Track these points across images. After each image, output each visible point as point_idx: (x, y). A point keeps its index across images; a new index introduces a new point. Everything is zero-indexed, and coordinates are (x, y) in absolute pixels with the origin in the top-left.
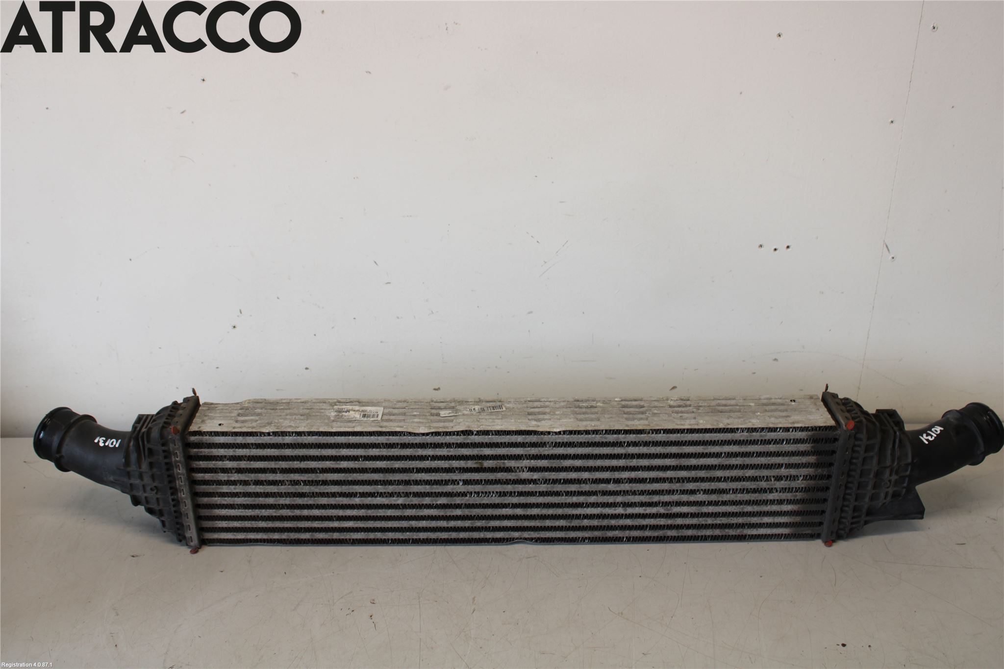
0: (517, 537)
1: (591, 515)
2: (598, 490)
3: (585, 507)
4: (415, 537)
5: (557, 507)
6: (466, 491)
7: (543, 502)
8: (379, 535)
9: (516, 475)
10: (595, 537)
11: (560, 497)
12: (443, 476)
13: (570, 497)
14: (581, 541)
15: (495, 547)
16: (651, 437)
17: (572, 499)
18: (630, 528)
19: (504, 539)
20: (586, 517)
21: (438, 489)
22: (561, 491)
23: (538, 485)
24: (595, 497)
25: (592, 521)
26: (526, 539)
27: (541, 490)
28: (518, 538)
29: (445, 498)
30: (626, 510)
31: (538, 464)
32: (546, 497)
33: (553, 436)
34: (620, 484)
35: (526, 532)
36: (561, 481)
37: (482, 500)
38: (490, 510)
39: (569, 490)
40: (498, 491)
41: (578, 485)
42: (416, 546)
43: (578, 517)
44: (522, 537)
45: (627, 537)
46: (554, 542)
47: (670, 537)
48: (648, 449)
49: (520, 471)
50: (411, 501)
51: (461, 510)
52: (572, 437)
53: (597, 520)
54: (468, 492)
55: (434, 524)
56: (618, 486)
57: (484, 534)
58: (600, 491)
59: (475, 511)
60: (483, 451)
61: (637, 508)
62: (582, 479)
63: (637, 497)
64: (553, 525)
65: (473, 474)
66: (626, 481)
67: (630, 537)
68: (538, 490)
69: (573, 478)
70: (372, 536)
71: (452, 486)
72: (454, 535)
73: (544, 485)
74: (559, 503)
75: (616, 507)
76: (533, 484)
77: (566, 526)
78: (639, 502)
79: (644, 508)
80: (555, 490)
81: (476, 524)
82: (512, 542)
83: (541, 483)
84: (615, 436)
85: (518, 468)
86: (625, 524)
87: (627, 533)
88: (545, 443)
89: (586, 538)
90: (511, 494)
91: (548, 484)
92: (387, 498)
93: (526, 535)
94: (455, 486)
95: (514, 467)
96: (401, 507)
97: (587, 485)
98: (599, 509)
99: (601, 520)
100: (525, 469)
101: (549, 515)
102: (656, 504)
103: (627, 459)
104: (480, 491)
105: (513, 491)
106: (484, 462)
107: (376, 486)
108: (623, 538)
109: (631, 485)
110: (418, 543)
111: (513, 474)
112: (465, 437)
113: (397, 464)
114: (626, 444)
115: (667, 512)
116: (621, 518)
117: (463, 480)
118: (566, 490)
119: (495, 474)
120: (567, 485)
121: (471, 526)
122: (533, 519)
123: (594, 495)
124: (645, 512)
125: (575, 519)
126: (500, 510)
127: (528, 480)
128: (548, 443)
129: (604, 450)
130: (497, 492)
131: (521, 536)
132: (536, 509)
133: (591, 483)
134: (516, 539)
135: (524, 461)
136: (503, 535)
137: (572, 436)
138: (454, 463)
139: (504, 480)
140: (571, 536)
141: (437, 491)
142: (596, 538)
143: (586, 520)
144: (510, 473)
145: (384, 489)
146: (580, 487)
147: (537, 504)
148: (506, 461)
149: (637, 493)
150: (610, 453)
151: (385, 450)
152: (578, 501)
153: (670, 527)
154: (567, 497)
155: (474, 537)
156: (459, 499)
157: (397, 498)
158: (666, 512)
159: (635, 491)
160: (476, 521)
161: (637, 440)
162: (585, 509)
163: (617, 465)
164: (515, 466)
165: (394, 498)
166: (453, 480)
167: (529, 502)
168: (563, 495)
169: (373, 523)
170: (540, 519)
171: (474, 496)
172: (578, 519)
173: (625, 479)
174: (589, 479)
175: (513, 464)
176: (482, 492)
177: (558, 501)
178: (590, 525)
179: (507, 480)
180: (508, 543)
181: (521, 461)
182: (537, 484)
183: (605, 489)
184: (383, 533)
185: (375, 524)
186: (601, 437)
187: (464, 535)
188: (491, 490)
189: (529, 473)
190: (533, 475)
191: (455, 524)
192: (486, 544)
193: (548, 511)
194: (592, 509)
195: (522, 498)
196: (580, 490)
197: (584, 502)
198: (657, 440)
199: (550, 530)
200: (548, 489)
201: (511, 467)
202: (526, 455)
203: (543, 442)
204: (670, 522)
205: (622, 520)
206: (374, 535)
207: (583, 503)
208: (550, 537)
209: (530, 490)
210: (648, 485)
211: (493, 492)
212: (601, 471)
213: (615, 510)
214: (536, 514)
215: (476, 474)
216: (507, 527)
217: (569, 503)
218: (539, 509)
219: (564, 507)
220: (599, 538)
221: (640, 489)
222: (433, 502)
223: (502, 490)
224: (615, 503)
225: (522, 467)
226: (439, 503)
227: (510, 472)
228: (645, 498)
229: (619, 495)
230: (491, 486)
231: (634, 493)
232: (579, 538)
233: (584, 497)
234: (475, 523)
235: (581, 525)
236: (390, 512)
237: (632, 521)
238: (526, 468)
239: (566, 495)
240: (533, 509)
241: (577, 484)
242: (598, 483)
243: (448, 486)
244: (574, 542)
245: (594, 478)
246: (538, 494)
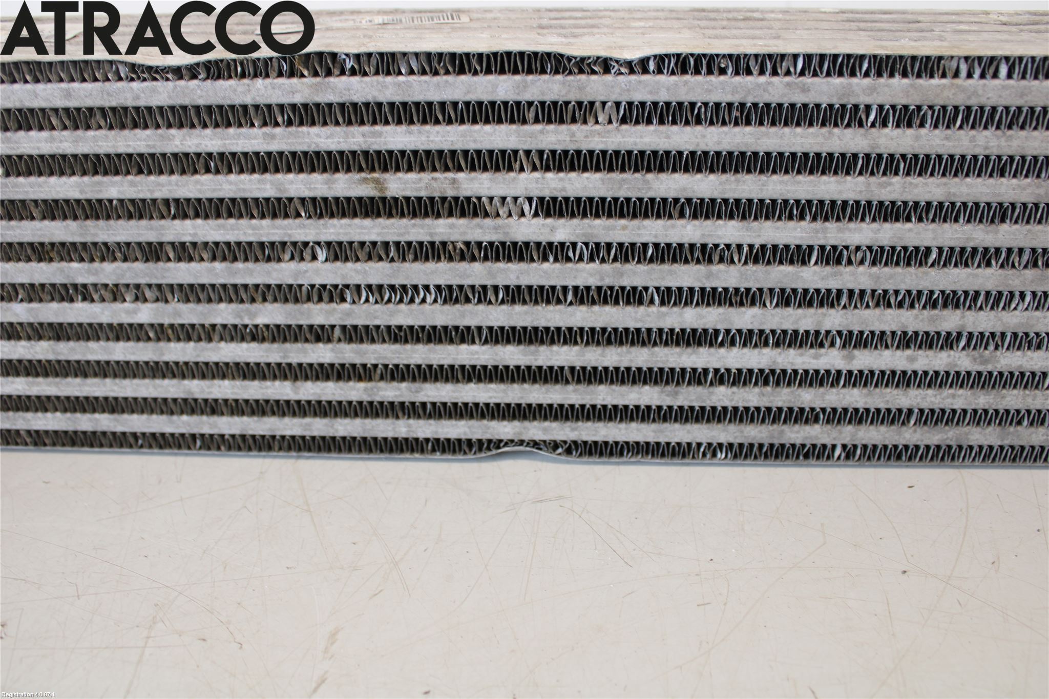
0: (510, 437)
1: (740, 371)
2: (766, 285)
3: (722, 344)
4: (207, 430)
5: (633, 344)
6: (339, 281)
7: (587, 325)
8: (104, 422)
9: (496, 228)
10: (746, 442)
11: (642, 309)
12: (262, 227)
13: (675, 309)
14: (704, 455)
15: (444, 465)
16: (963, 90)
17: (681, 315)
18: (858, 417)
19: (469, 442)
20: (722, 377)
21: (251, 273)
22: (646, 289)
23: (570, 265)
24: (755, 311)
25: (742, 390)
26: (535, 444)
27: (581, 282)
28: (512, 441)
29: (277, 305)
30: (851, 358)
31: (568, 186)
32: (596, 308)
33: (620, 78)
34: (841, 268)
35: (535, 423)
36: (645, 252)
37: (392, 314)
38: (420, 347)
39: (674, 284)
40: (442, 282)
41: (702, 268)
42: (214, 455)
43: (697, 377)
44: (523, 438)
45: (844, 447)
46: (621, 454)
47: (976, 449)
48: (947, 138)
49: (510, 215)
50: (178, 314)
51: (330, 346)
52: (686, 83)
53: (757, 390)
54: (347, 286)
55: (254, 390)
56: (834, 275)
57: (409, 426)
58: (771, 290)
59: (375, 352)
60: (380, 134)
61: (887, 353)
62: (716, 246)
63: (891, 313)
64: (621, 402)
65: (357, 221)
66: (860, 255)
67: (855, 447)
68: (570, 283)
69: (686, 241)
70: (85, 422)
71: (293, 265)
72: (318, 427)
73: (592, 265)
74: (638, 330)
75: (821, 345)
76: (556, 260)
77: (659, 408)
78: (893, 333)
79: (909, 352)
80: (627, 282)
81: (381, 393)
82: (494, 452)
83: (581, 259)
84: (836, 81)
85: (504, 199)
86: (845, 404)
87: (847, 434)
88: (592, 104)
89: (720, 445)
90: (482, 294)
91: (603, 261)
92: (106, 304)
93: (536, 430)
94: (303, 266)
95: (491, 199)
96: (151, 335)
97: (732, 267)
98: (766, 351)
99: (769, 389)
100: (526, 207)
101: (606, 369)
102: (949, 341)
103: (872, 174)
104: (386, 281)
105: (489, 282)
106: (387, 176)
107: (64, 264)
108: (834, 447)
109: (875, 269)
110: (219, 448)
111: (488, 222)
112: (318, 79)
113: (113, 184)
114: (872, 118)
115: (980, 368)
116: (832, 385)
117: (329, 244)
118: (663, 284)
119: (428, 221)
120: (666, 267)
121: (366, 398)
122: (557, 381)
123: (753, 303)
124: (909, 368)
125: (689, 383)
126: (451, 348)
127: (538, 244)
128: (604, 104)
129: (795, 135)
130: (438, 287)
131: (520, 434)
132: (566, 348)
133: (746, 263)
134: (506, 444)
135: (523, 176)
136: (467, 430)
137: (687, 77)
138: (292, 182)
139: (460, 245)
140: (674, 440)
141: (250, 281)
142: (751, 445)
143: (722, 390)
144: (477, 221)
145: (89, 271)
146: (709, 276)
147: (570, 329)
148: (461, 176)
149: (892, 301)
150: (817, 149)
151: (65, 133)
152: (699, 325)
153: (980, 417)
154: (664, 309)
155: (380, 435)
156: (321, 310)
157: (133, 306)
158: (974, 368)
159: (885, 292)
160: (382, 384)
161: (912, 101)
162: (722, 351)
163: (835, 197)
164: (493, 193)
165: (126, 305)
166: (294, 244)
167: (541, 323)
168: (652, 302)
169: (79, 385)
170: (579, 381)
171: (367, 300)
172: (699, 383)
173: (858, 248)
174: (739, 247)
175: (487, 184)
176: (392, 287)
177: (636, 320)
178: (734, 404)
179: (467, 244)
180: (483, 455)
181: (512, 174)
182: (568, 259)
183: (789, 285)
184: (116, 416)
185: (87, 388)
186: (788, 84)
187: (349, 428)
188: (420, 281)
189: (540, 221)
190: (553, 229)
191: (318, 391)
192: (417, 455)
193: (602, 355)
194: (746, 350)
195: (518, 308)
196: (708, 285)
197: (721, 327)
198: (983, 101)
199: (610, 419)
200: (602, 279)
201: (479, 199)
202: (528, 153)
203: (586, 99)
204: (983, 400)
205: (834, 390)
206: (90, 420)
207: (717, 332)
208: (611, 440)
209: (547, 283)
210: (933, 272)
211: (427, 288)
212: (780, 218)
213: (816, 357)
214: (566, 364)
215: (367, 222)
216: (477, 405)
217: (672, 330)
218: (576, 348)
219: (655, 344)
220: (761, 446)
221: (903, 287)
222: (241, 318)
223: (455, 282)
224: (817, 333)
225: (516, 199)
226: (261, 320)
227: (475, 215)
228: (916, 317)
229: (832, 306)
230: (418, 266)
231: (883, 299)
232: (699, 445)
233: (721, 310)
234: (379, 389)
235: (708, 404)
236: (121, 351)
237: (867, 395)
238: (530, 200)
239: (662, 303)
240: (555, 348)
241: (698, 262)
242: (769, 263)
243: (283, 265)
244: (684, 456)
245: (757, 243)
246: (570, 297)
